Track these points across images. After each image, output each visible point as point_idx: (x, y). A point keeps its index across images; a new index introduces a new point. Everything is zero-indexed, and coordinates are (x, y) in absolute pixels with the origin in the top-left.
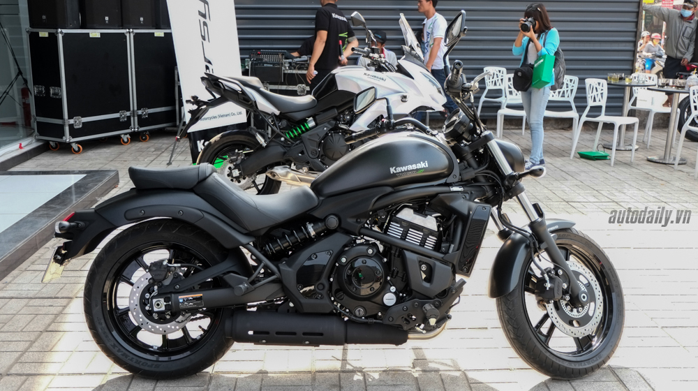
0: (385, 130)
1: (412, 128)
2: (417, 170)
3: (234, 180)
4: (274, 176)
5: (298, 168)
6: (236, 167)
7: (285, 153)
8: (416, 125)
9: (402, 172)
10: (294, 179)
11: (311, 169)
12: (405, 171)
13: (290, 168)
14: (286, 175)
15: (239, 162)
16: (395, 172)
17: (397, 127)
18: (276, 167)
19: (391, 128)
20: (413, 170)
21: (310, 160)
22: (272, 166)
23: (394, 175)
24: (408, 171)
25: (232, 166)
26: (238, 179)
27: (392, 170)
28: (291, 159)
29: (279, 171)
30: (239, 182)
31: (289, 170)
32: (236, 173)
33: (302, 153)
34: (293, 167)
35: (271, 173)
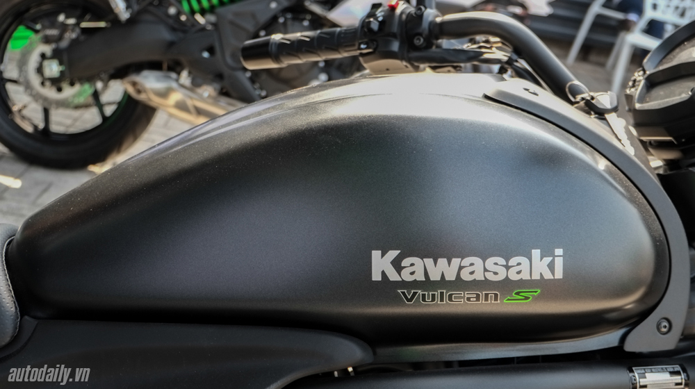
0: (395, 46)
1: (502, 55)
2: (507, 286)
3: (48, 83)
4: (139, 92)
5: (196, 84)
6: (57, 54)
7: (171, 44)
8: (519, 47)
9: (427, 284)
10: (181, 106)
11: (224, 93)
12: (443, 282)
13: (177, 80)
14: (164, 94)
15: (64, 44)
16: (393, 276)
17: (446, 43)
18: (146, 73)
19: (419, 42)
20: (485, 284)
21: (226, 71)
22: (139, 67)
23: (387, 289)
24: (459, 284)
25: (47, 49)
26: (56, 83)
27: (381, 264)
28: (183, 59)
29: (151, 82)
30: (60, 90)
31: (174, 85)
32: (53, 69)
33: (211, 50)
34: (185, 77)
35: (134, 84)
